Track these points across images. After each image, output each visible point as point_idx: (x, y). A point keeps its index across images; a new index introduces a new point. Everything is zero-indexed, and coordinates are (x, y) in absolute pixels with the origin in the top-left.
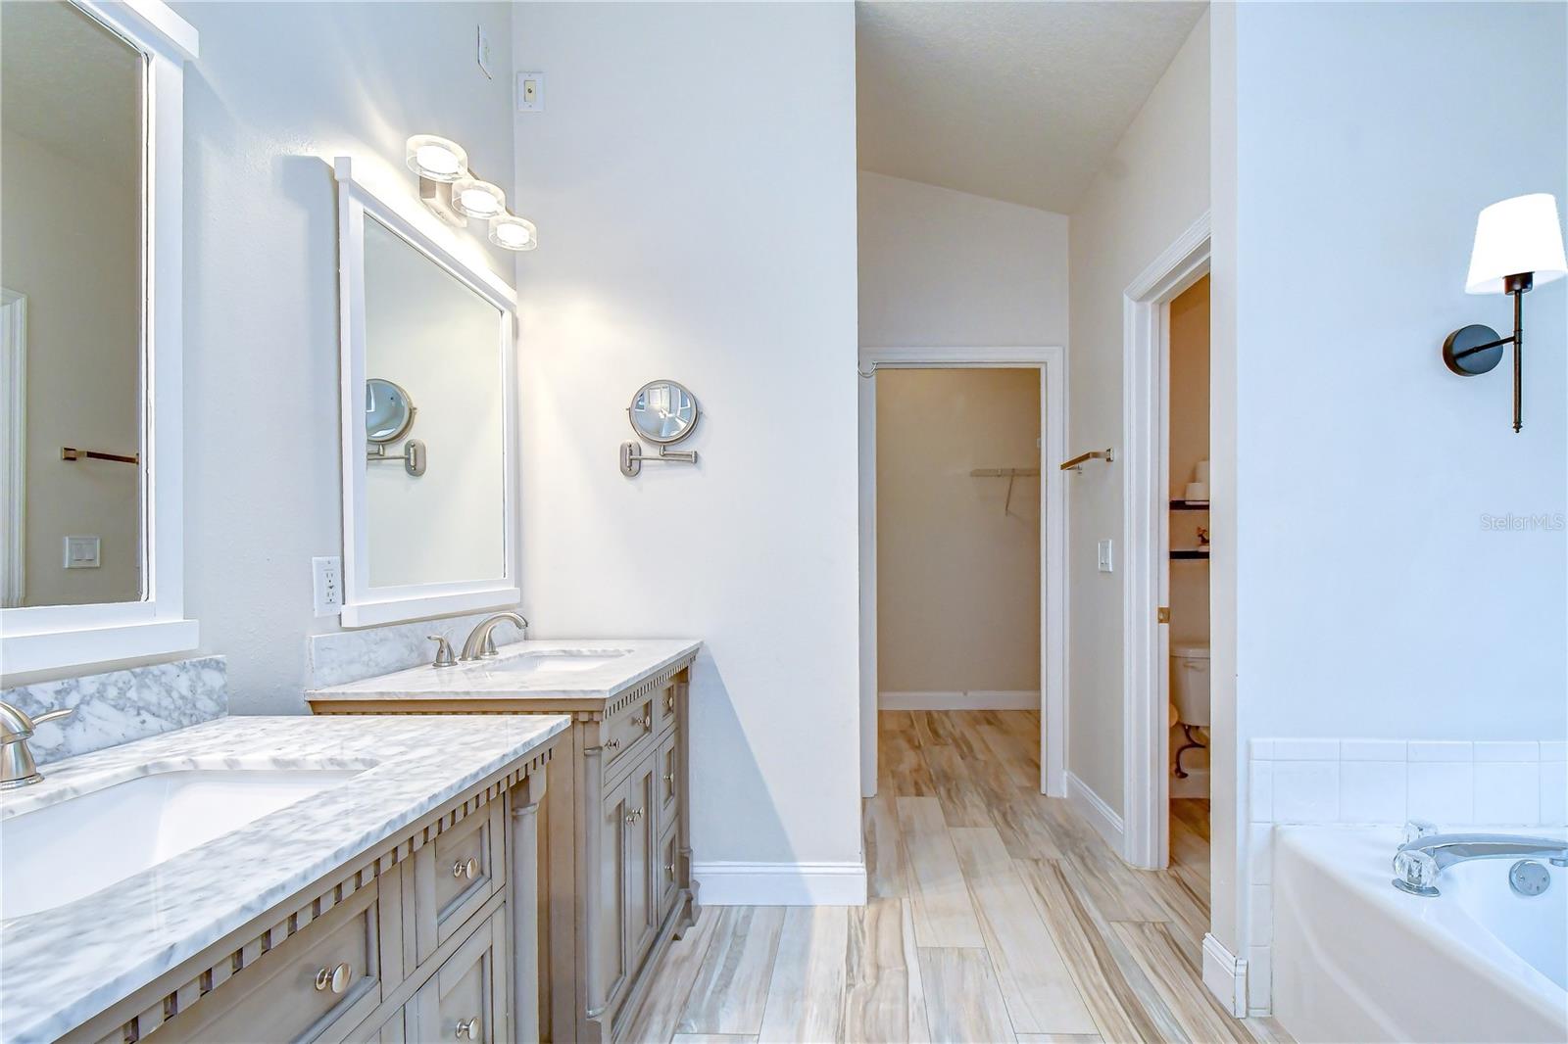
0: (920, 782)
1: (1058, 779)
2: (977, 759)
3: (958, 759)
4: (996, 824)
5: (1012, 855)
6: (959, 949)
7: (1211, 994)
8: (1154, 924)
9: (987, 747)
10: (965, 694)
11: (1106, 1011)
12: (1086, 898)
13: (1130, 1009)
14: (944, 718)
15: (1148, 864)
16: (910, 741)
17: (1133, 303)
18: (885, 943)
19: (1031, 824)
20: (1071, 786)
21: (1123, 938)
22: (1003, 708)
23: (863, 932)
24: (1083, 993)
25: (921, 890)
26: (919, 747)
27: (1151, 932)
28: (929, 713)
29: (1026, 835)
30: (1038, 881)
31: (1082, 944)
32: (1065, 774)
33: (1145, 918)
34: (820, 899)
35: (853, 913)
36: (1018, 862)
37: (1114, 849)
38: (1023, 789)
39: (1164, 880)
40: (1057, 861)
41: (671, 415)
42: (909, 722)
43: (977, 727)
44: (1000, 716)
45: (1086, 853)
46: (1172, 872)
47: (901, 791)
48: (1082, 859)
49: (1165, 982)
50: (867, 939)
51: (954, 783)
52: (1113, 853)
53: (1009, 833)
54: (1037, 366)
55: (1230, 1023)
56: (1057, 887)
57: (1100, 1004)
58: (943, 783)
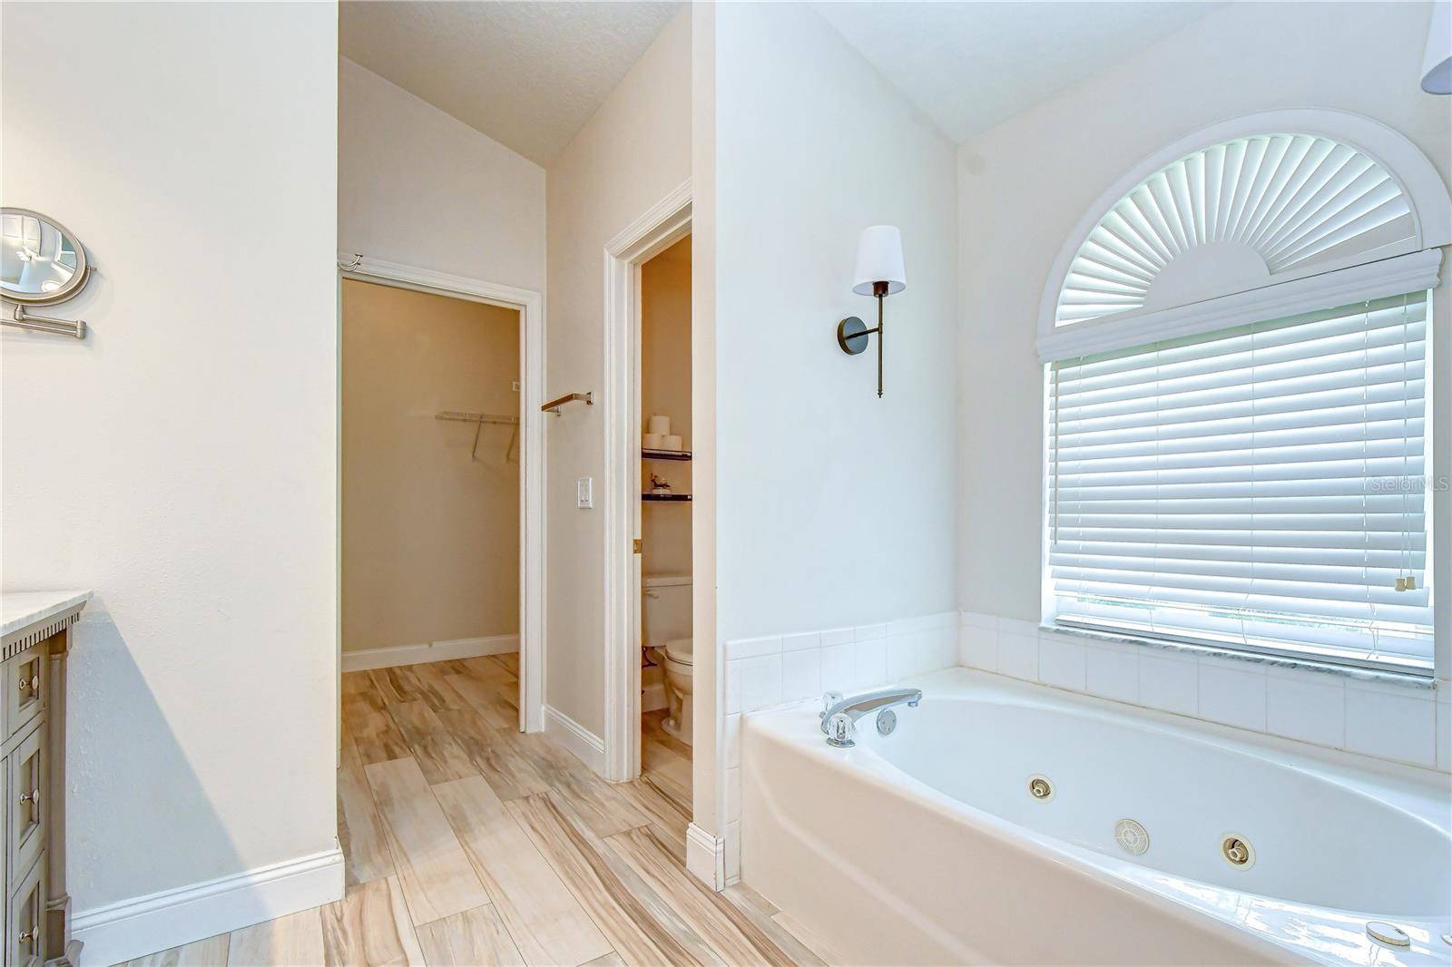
0: (391, 743)
1: (536, 712)
2: (451, 710)
3: (429, 714)
4: (481, 771)
5: (502, 798)
6: (462, 913)
7: (695, 877)
8: (639, 829)
9: (460, 697)
10: (431, 645)
11: (615, 925)
12: (579, 823)
13: (635, 914)
14: (408, 673)
15: (625, 777)
16: (373, 703)
17: (613, 260)
18: (374, 934)
19: (515, 763)
20: (550, 720)
21: (617, 851)
22: (472, 655)
23: (344, 932)
24: (592, 914)
25: (408, 860)
26: (384, 707)
27: (638, 837)
28: (390, 671)
29: (513, 776)
30: (533, 820)
31: (583, 868)
32: (543, 708)
33: (630, 826)
34: (278, 909)
35: (328, 912)
36: (510, 804)
37: (595, 770)
38: (501, 731)
39: (639, 787)
40: (545, 793)
41: (41, 259)
42: (368, 683)
43: (446, 677)
44: (466, 664)
45: (571, 779)
46: (645, 779)
47: (370, 758)
48: (569, 786)
49: (659, 880)
50: (351, 939)
51: (429, 738)
52: (594, 773)
53: (495, 777)
54: (516, 308)
55: (714, 898)
56: (549, 819)
57: (609, 920)
58: (419, 741)
